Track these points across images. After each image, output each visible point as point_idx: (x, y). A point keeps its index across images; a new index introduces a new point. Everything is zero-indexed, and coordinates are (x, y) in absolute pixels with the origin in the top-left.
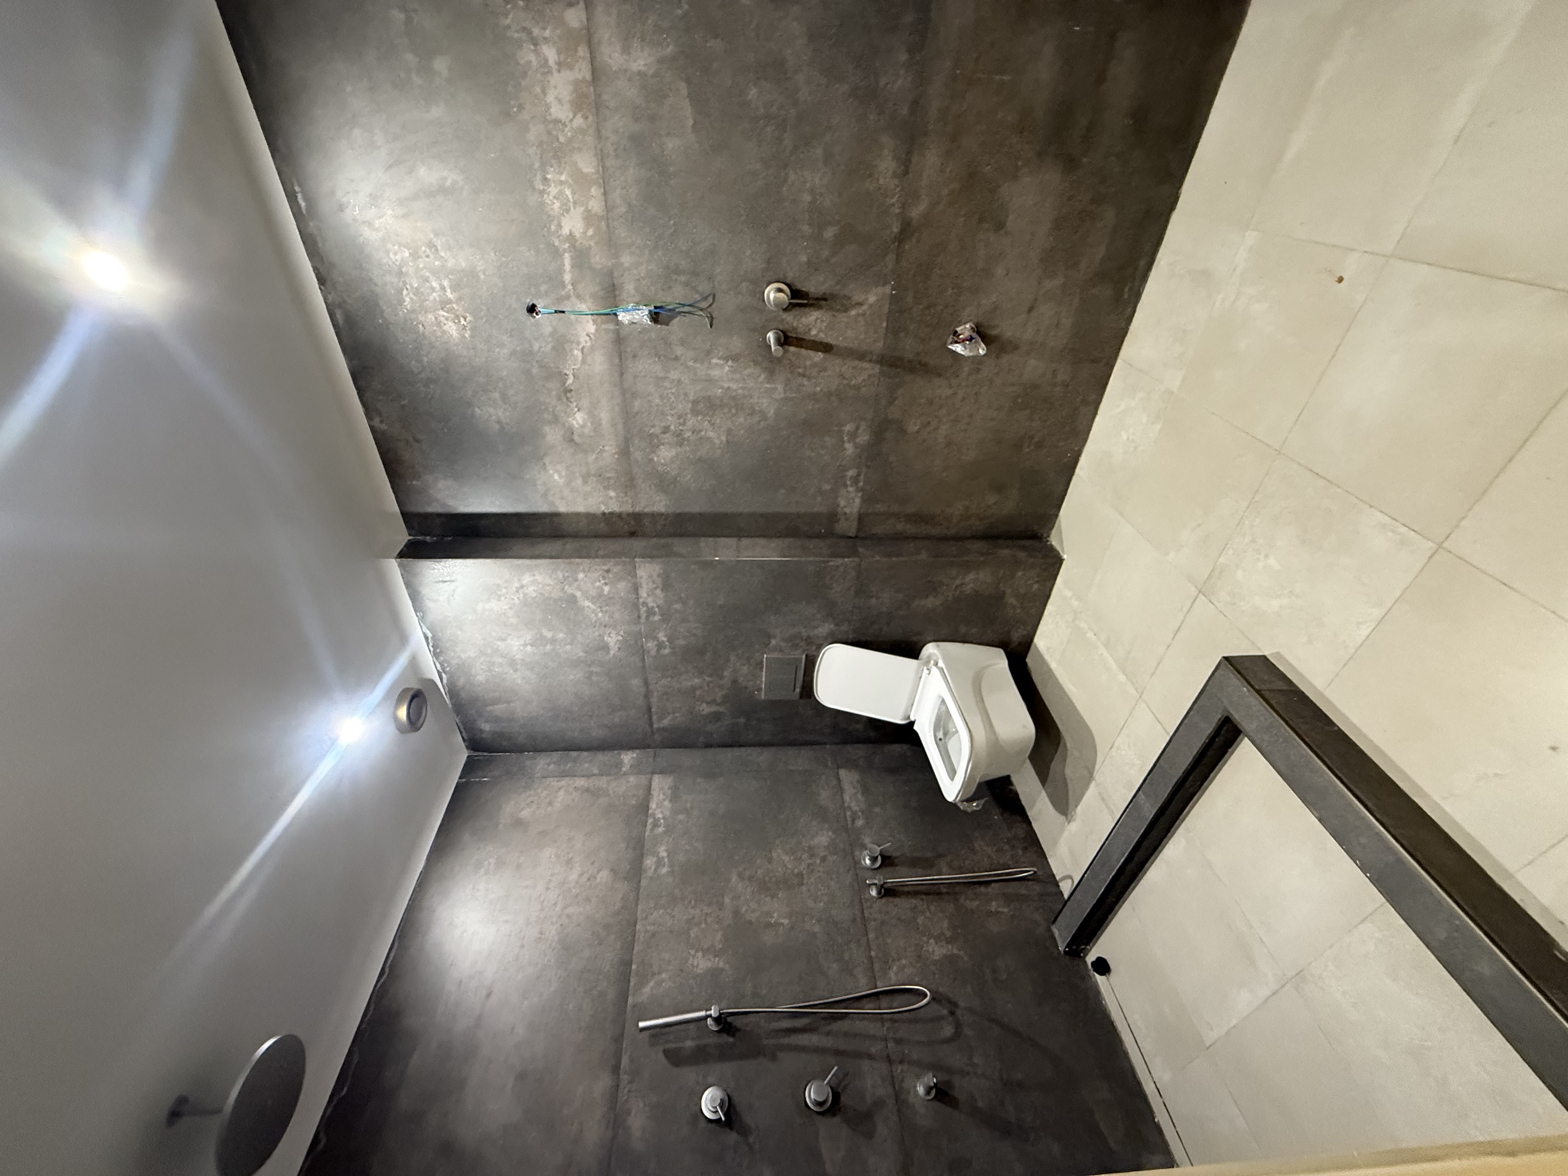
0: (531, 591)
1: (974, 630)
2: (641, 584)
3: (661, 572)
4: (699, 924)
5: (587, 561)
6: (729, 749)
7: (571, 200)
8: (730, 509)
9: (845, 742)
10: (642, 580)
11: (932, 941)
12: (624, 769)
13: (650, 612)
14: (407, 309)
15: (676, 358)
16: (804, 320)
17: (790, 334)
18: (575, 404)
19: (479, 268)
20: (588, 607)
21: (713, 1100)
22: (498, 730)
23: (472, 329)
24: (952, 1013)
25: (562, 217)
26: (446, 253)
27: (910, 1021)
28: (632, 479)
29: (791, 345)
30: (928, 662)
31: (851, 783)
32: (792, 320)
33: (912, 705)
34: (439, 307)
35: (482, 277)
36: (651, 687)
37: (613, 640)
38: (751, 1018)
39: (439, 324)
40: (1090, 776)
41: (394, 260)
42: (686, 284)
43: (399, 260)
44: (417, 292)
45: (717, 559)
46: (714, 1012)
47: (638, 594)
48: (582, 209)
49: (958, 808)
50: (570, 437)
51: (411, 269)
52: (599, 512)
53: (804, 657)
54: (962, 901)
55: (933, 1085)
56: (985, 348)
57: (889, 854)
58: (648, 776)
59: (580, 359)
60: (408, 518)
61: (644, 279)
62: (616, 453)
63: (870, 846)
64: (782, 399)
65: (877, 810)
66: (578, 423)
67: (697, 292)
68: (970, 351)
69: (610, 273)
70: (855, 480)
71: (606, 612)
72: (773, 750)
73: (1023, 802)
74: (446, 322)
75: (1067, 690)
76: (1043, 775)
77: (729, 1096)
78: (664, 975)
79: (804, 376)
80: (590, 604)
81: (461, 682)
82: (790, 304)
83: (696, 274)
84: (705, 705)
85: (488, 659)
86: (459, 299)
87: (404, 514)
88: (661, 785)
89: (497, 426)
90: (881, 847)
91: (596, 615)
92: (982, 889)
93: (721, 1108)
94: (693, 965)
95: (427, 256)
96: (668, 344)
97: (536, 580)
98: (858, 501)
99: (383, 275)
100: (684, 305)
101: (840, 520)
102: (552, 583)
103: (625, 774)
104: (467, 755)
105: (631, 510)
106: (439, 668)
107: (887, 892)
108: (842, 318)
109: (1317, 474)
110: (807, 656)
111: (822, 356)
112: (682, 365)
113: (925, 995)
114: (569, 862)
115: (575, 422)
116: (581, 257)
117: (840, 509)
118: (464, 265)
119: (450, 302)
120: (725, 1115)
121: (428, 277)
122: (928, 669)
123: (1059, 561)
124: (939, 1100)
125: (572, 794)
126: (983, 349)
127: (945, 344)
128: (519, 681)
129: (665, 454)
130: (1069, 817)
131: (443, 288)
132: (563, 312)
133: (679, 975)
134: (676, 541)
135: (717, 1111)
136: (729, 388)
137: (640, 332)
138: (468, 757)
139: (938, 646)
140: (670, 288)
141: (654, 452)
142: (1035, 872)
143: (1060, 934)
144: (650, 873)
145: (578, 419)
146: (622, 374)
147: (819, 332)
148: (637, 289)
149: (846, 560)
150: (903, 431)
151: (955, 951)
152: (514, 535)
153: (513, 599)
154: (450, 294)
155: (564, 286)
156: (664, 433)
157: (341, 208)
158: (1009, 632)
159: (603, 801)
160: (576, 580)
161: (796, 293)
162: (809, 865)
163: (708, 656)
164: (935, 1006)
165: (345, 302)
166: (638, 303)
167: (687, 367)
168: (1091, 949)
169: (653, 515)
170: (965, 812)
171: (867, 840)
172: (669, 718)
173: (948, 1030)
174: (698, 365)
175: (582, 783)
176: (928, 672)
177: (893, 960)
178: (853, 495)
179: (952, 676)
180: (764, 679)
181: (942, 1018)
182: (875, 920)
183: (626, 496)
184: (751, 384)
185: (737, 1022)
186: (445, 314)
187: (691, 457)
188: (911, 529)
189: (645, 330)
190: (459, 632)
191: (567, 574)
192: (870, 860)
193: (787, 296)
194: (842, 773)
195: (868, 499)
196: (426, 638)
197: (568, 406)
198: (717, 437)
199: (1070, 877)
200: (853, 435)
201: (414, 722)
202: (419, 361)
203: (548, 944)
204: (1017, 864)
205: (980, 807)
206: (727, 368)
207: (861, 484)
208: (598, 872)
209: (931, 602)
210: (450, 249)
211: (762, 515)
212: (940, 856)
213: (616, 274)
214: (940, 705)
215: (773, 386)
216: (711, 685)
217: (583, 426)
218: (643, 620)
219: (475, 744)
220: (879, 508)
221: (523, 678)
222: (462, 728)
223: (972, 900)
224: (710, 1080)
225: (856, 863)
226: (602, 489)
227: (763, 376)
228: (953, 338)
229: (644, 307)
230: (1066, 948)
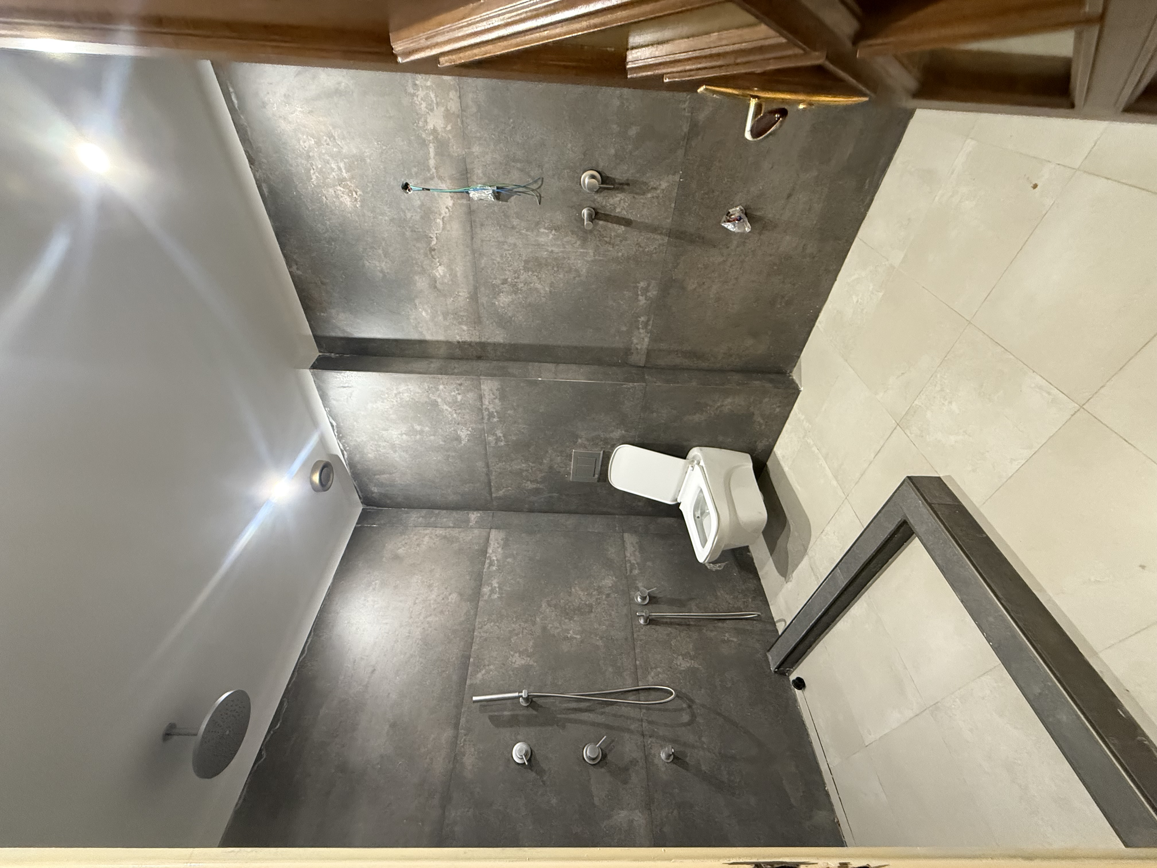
0: (406, 396)
1: (730, 440)
2: (484, 395)
3: (500, 387)
4: (517, 635)
5: (446, 377)
6: (546, 514)
7: (435, 101)
8: (551, 342)
9: (629, 514)
10: (485, 393)
11: (680, 657)
12: (471, 524)
13: (491, 415)
14: (314, 184)
15: (513, 228)
16: (611, 201)
17: (599, 211)
18: (437, 260)
19: (366, 154)
20: (446, 410)
21: (520, 750)
22: (383, 492)
23: (361, 201)
24: (690, 707)
25: (428, 116)
26: (341, 142)
27: (660, 710)
28: (479, 317)
29: (600, 219)
30: (693, 461)
31: (632, 543)
32: (600, 199)
33: (680, 491)
34: (337, 183)
35: (368, 161)
36: (491, 469)
37: (464, 433)
38: (552, 700)
39: (337, 197)
40: (804, 551)
41: (304, 147)
42: (521, 170)
43: (307, 146)
44: (321, 171)
45: (540, 379)
46: (524, 694)
47: (482, 402)
48: (443, 109)
49: (706, 567)
50: (433, 284)
51: (316, 154)
52: (455, 340)
53: (602, 452)
54: (704, 631)
55: (671, 753)
56: (750, 227)
57: (655, 595)
58: (488, 530)
59: (441, 226)
60: (319, 340)
61: (489, 165)
62: (468, 298)
63: (642, 588)
64: (592, 261)
65: (649, 564)
66: (440, 274)
67: (530, 176)
68: (739, 228)
69: (464, 160)
70: (646, 324)
71: (459, 413)
72: (577, 516)
73: (756, 565)
74: (342, 195)
75: (794, 488)
76: (772, 546)
77: (531, 748)
78: (492, 667)
79: (610, 243)
80: (447, 408)
81: (357, 457)
82: (600, 188)
83: (529, 163)
84: (529, 482)
85: (376, 443)
86: (352, 178)
87: (315, 336)
88: (496, 537)
89: (381, 275)
90: (650, 591)
91: (452, 415)
92: (720, 624)
93: (526, 756)
94: (512, 662)
95: (328, 144)
96: (507, 216)
97: (409, 389)
98: (647, 340)
99: (296, 158)
100: (519, 186)
101: (633, 353)
102: (420, 391)
103: (471, 527)
104: (362, 508)
105: (478, 340)
106: (342, 447)
107: (651, 621)
108: (641, 200)
109: (997, 343)
110: (604, 452)
111: (623, 229)
112: (517, 232)
113: (672, 694)
114: (430, 586)
115: (437, 274)
116: (442, 146)
117: (633, 345)
118: (355, 152)
119: (344, 180)
120: (528, 761)
121: (329, 160)
122: (692, 467)
123: (797, 392)
124: (674, 763)
125: (433, 539)
126: (749, 227)
127: (720, 222)
128: (398, 459)
129: (504, 300)
130: (787, 578)
131: (340, 169)
132: (429, 190)
133: (501, 668)
134: (510, 364)
135: (523, 758)
136: (552, 252)
137: (487, 207)
138: (363, 509)
139: (701, 450)
140: (509, 172)
141: (495, 298)
142: (759, 615)
143: (772, 659)
144: (486, 597)
145: (440, 271)
146: (472, 238)
147: (622, 209)
148: (484, 174)
149: (635, 384)
150: (683, 288)
151: (696, 666)
152: (393, 355)
153: (392, 402)
154: (345, 175)
155: (429, 170)
156: (503, 284)
157: (264, 105)
158: (756, 442)
159: (456, 546)
160: (438, 390)
161: (605, 180)
162: (597, 599)
163: (532, 449)
164: (680, 701)
165: (268, 178)
166: (485, 184)
167: (521, 234)
168: (793, 672)
169: (495, 345)
170: (711, 571)
171: (640, 585)
172: (503, 490)
173: (685, 718)
174: (529, 233)
175: (441, 532)
176: (692, 468)
177: (651, 668)
178: (642, 335)
179: (709, 474)
180: (572, 467)
181: (682, 709)
182: (641, 640)
183: (475, 330)
184: (569, 248)
185: (540, 701)
186: (342, 189)
187: (523, 302)
188: (686, 362)
189: (490, 205)
190: (355, 423)
191: (431, 386)
192: (640, 598)
193: (598, 181)
194: (626, 535)
195: (654, 339)
196: (332, 426)
197: (432, 262)
198: (542, 287)
199: (785, 621)
200: (646, 290)
201: (324, 485)
202: (324, 224)
203: (414, 640)
204: (747, 608)
205: (722, 568)
206: (551, 236)
207: (650, 327)
208: (450, 595)
209: (697, 418)
210: (344, 138)
211: (576, 348)
212: (692, 599)
213: (468, 160)
214: (699, 493)
215: (585, 251)
216: (534, 469)
217: (444, 276)
218: (485, 421)
219: (367, 500)
220: (663, 346)
221: (401, 457)
222: (358, 490)
223: (712, 631)
224: (519, 737)
225: (631, 600)
226: (457, 324)
227: (579, 243)
228: (726, 218)
229: (489, 188)
230: (776, 669)
